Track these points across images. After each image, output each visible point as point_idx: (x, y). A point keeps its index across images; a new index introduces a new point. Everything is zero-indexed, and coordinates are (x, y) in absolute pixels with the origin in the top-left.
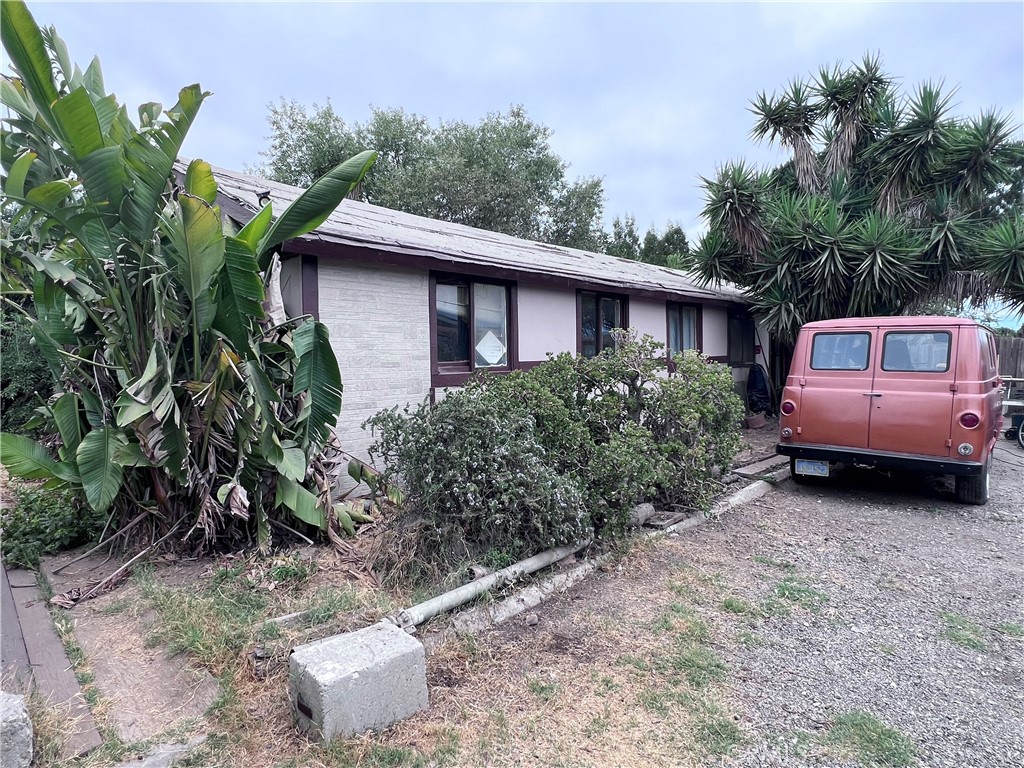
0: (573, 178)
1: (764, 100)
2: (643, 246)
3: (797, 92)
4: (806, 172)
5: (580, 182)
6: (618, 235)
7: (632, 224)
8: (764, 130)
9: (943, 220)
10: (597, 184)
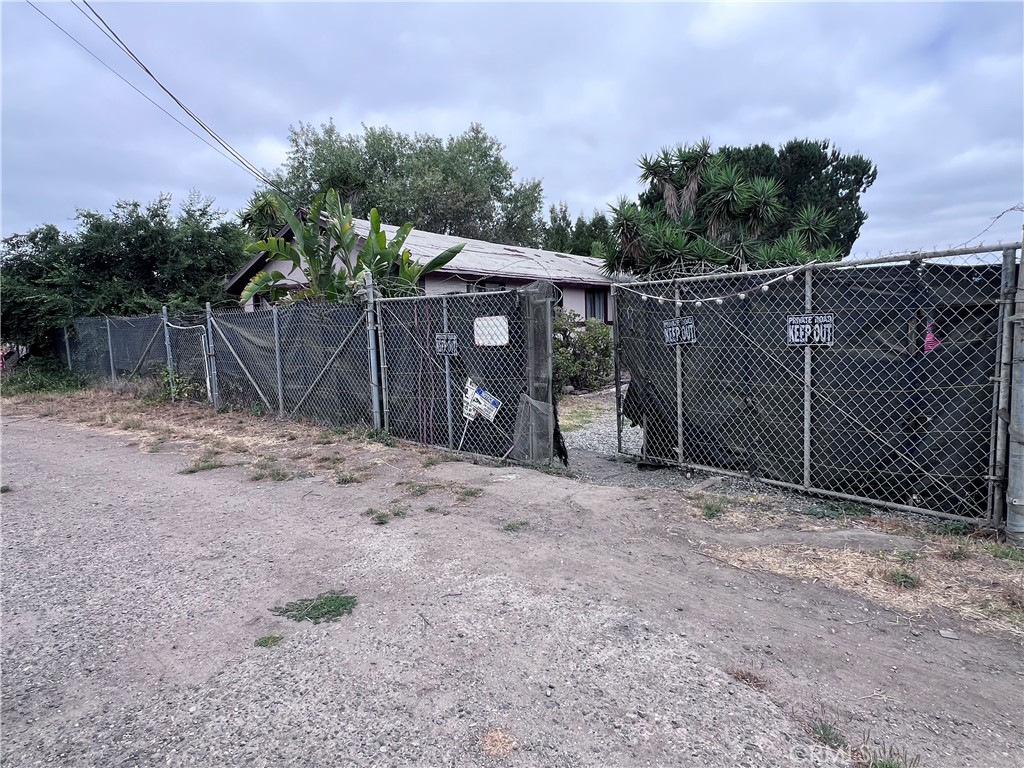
0: (519, 179)
1: (645, 160)
2: (574, 229)
3: (666, 155)
4: (671, 206)
5: (524, 183)
6: (554, 220)
7: (566, 211)
8: (646, 178)
9: (739, 242)
10: (538, 185)
